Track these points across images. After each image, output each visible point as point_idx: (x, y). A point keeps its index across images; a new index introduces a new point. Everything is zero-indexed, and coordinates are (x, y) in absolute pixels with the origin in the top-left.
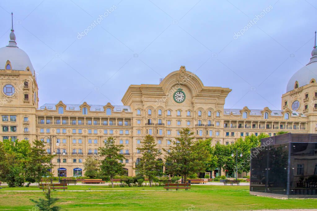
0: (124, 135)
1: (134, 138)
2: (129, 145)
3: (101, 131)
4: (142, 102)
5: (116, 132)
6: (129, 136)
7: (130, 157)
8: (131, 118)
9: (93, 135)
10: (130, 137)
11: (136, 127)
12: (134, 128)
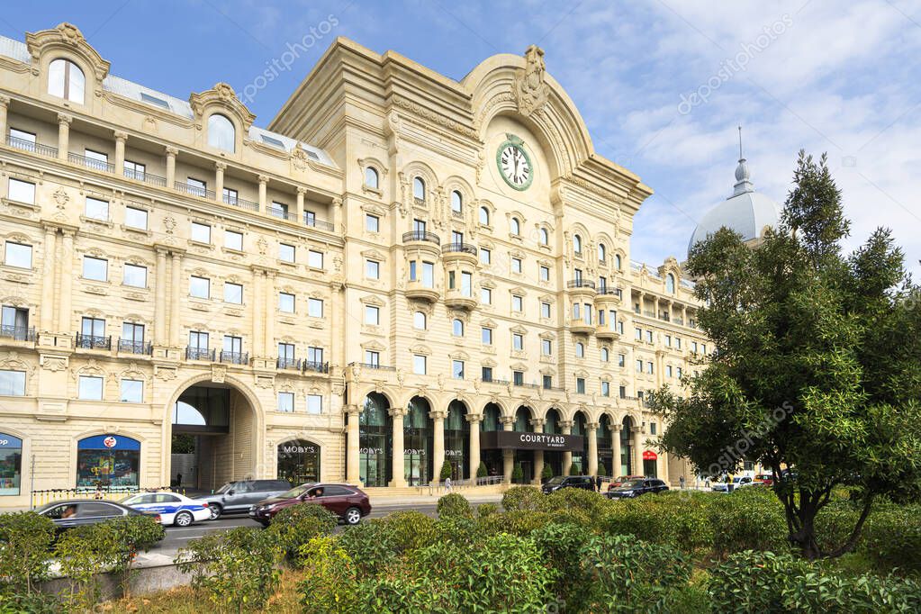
0: (302, 272)
1: (349, 291)
2: (326, 325)
3: (170, 225)
4: (387, 135)
5: (259, 243)
6: (326, 278)
7: (329, 381)
8: (336, 199)
9: (118, 234)
10: (331, 286)
11: (361, 242)
12: (349, 245)
